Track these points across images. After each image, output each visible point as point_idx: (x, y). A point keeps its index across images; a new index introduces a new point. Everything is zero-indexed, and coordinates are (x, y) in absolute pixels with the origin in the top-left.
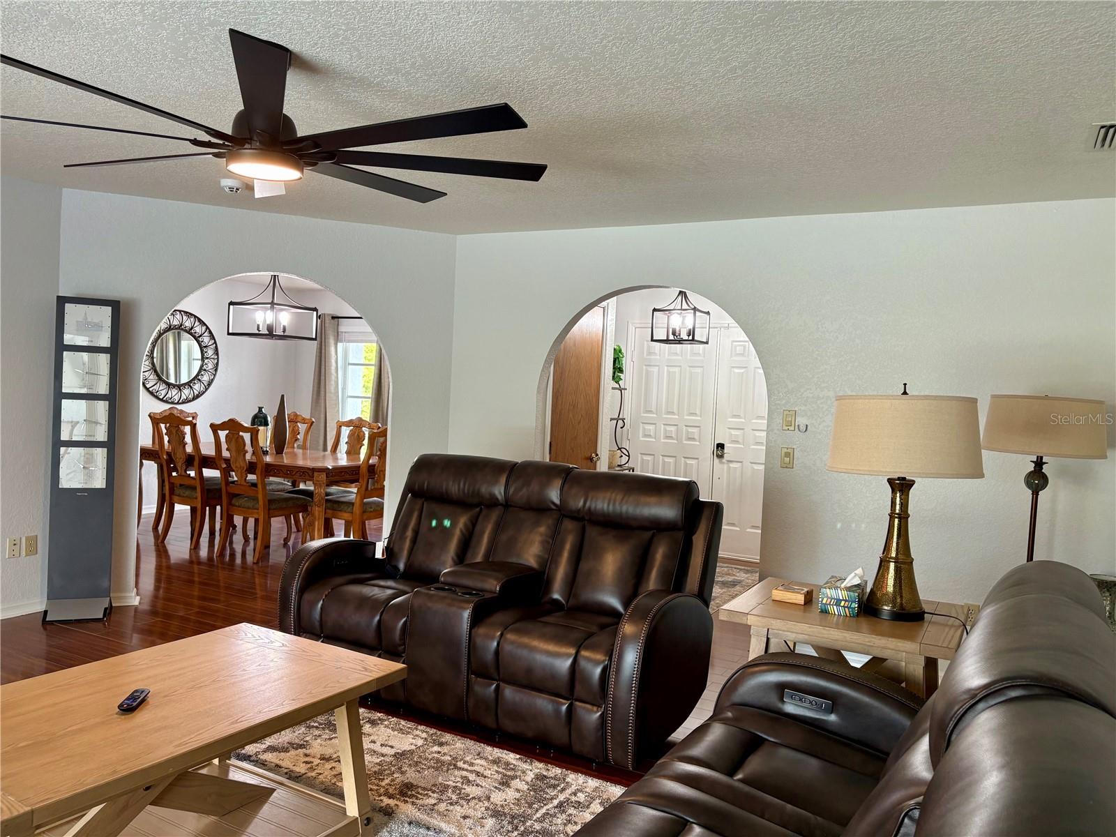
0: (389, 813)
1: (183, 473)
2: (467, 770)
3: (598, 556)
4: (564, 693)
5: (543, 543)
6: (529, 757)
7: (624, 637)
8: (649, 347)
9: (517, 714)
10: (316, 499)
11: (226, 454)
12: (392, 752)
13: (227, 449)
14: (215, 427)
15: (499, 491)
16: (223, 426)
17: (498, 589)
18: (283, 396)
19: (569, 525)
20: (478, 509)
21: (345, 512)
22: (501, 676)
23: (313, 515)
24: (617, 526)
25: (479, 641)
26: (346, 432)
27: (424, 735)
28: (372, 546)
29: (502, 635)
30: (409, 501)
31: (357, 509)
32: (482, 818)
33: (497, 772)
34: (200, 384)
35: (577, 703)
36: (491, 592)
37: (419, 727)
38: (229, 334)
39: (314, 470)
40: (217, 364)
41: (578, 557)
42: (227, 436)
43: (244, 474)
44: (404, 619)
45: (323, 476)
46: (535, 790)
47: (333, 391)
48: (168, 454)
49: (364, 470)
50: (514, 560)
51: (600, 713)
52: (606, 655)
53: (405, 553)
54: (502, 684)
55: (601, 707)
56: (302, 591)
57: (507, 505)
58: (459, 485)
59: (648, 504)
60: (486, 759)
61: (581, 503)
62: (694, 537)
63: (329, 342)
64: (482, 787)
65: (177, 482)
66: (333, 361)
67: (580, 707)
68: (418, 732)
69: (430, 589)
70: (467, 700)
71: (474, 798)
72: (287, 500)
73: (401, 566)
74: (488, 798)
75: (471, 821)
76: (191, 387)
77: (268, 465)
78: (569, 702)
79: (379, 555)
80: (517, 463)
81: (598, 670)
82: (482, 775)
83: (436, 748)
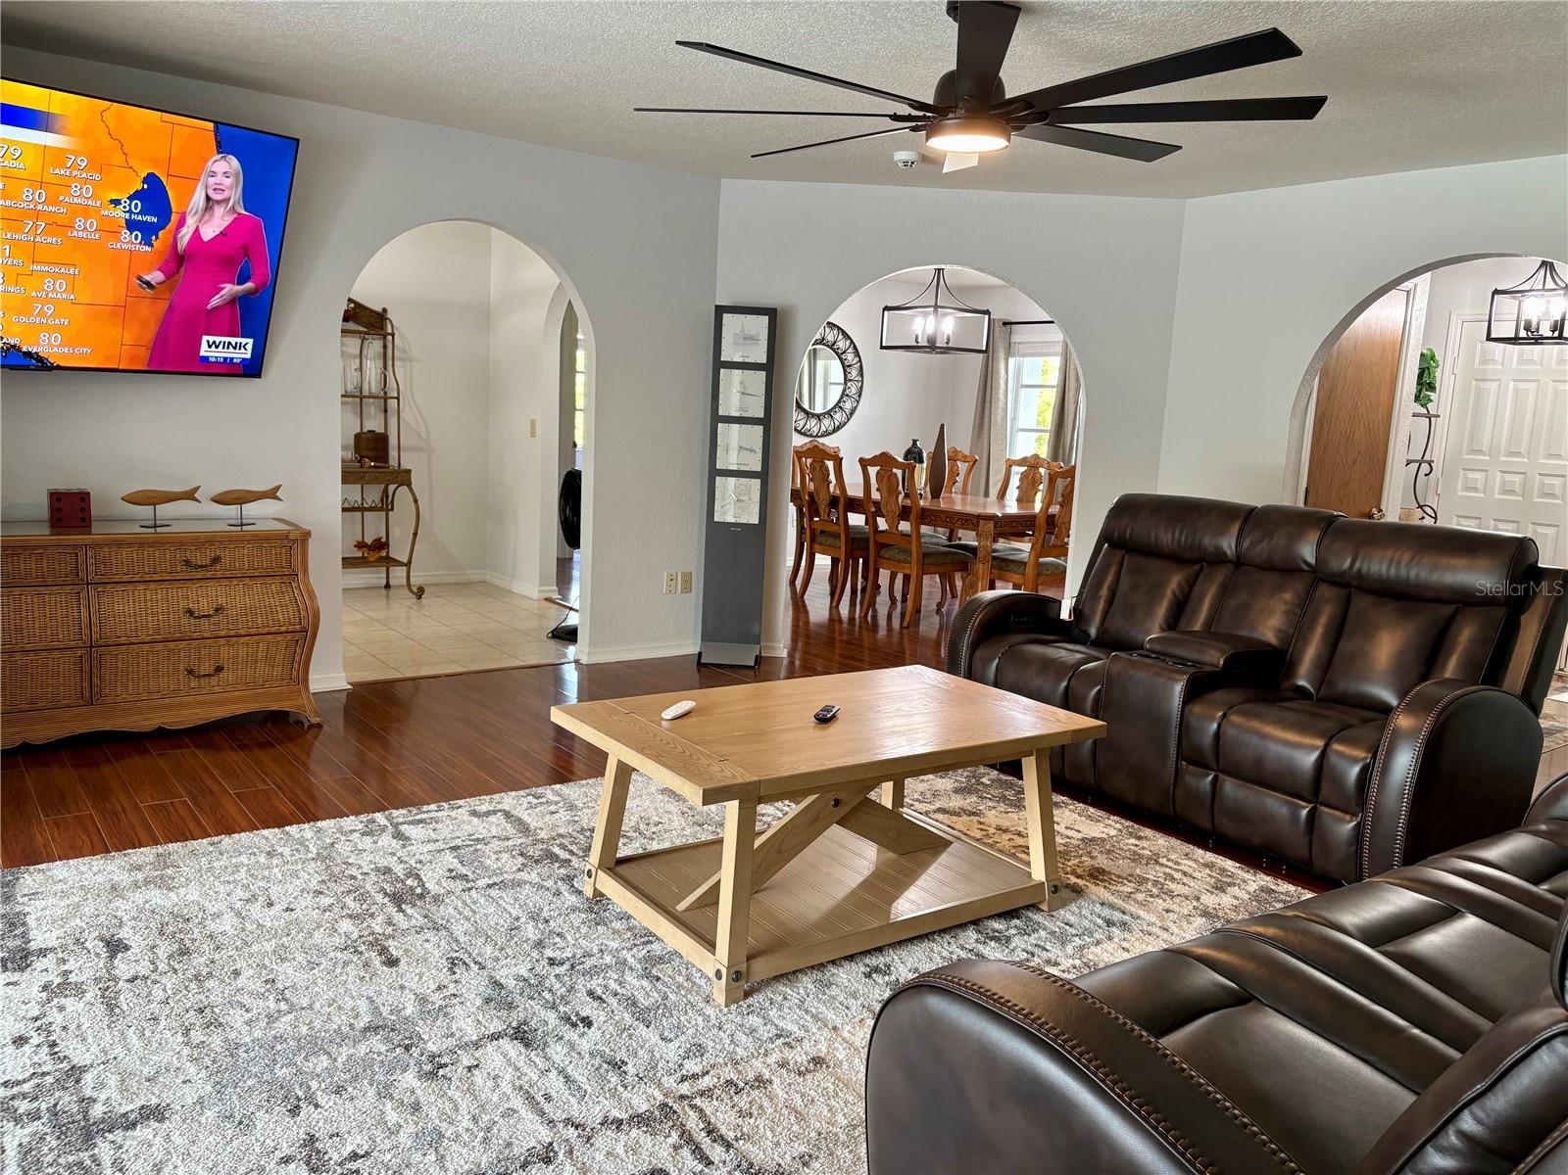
0: (1078, 891)
1: (826, 518)
2: (1171, 868)
3: (1369, 632)
4: (1306, 796)
5: (1286, 613)
6: (1252, 868)
7: (1397, 734)
8: (1484, 352)
9: (1239, 814)
10: (980, 554)
11: (876, 495)
12: (1080, 836)
13: (878, 490)
14: (864, 463)
15: (1228, 544)
16: (873, 461)
17: (1221, 662)
18: (942, 426)
19: (1326, 591)
20: (1197, 567)
21: (1015, 573)
22: (1221, 765)
23: (975, 575)
24: (1400, 596)
25: (1193, 721)
26: (1018, 471)
27: (1118, 826)
28: (1057, 605)
29: (1224, 715)
30: (1105, 554)
31: (1030, 570)
32: (1190, 915)
33: (1209, 875)
34: (843, 411)
35: (1323, 808)
36: (1213, 665)
37: (1112, 817)
38: (882, 347)
39: (979, 517)
40: (861, 387)
41: (1337, 633)
42: (878, 473)
43: (895, 520)
44: (1099, 687)
45: (991, 525)
46: (1259, 902)
47: (999, 422)
48: (811, 495)
49: (1041, 521)
50: (1245, 633)
51: (1354, 823)
52: (1368, 751)
53: (1098, 617)
54: (1221, 776)
55: (1357, 816)
56: (975, 646)
57: (1239, 562)
58: (1173, 534)
59: (1453, 569)
60: (1196, 861)
61: (1347, 564)
62: (1523, 618)
63: (998, 357)
64: (1190, 887)
65: (819, 528)
66: (1002, 382)
67: (1327, 813)
68: (1110, 822)
69: (1131, 655)
70: (1174, 791)
71: (1178, 895)
72: (944, 554)
73: (1093, 632)
74: (1198, 899)
75: (1176, 916)
76: (832, 417)
77: (924, 510)
78: (1312, 805)
79: (1065, 615)
80: (1257, 507)
81: (1355, 770)
82: (1191, 876)
83: (1133, 841)
